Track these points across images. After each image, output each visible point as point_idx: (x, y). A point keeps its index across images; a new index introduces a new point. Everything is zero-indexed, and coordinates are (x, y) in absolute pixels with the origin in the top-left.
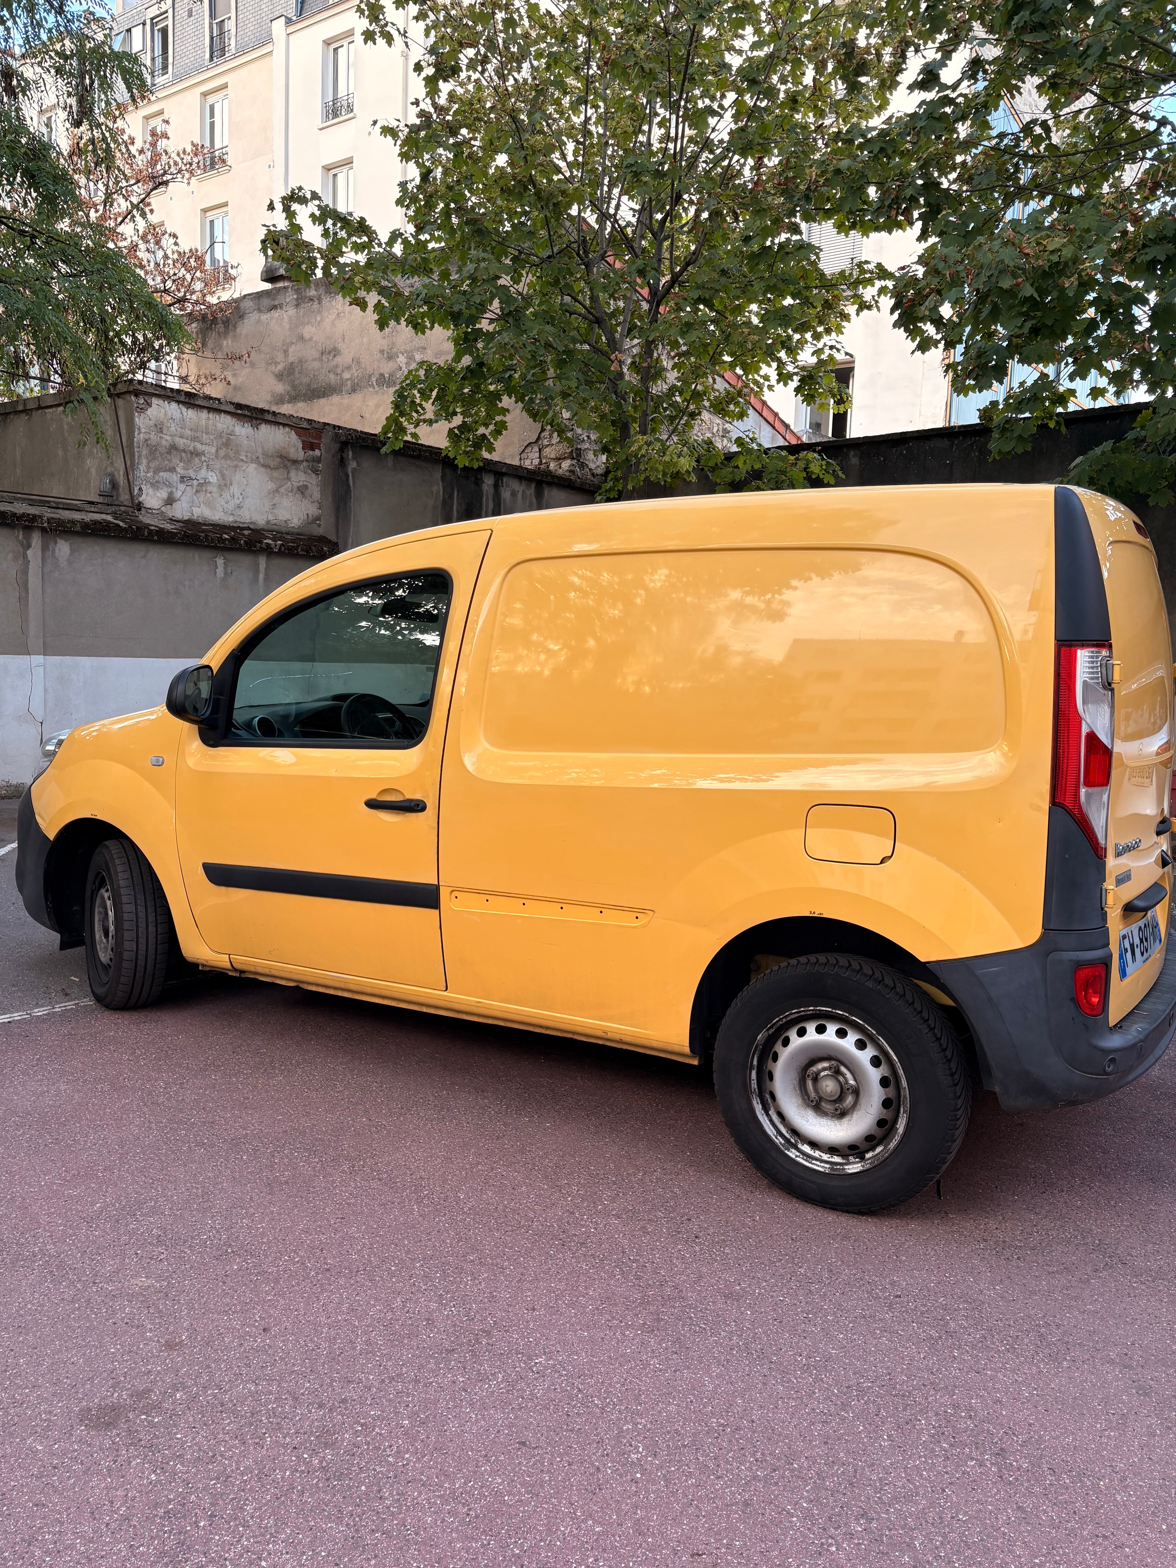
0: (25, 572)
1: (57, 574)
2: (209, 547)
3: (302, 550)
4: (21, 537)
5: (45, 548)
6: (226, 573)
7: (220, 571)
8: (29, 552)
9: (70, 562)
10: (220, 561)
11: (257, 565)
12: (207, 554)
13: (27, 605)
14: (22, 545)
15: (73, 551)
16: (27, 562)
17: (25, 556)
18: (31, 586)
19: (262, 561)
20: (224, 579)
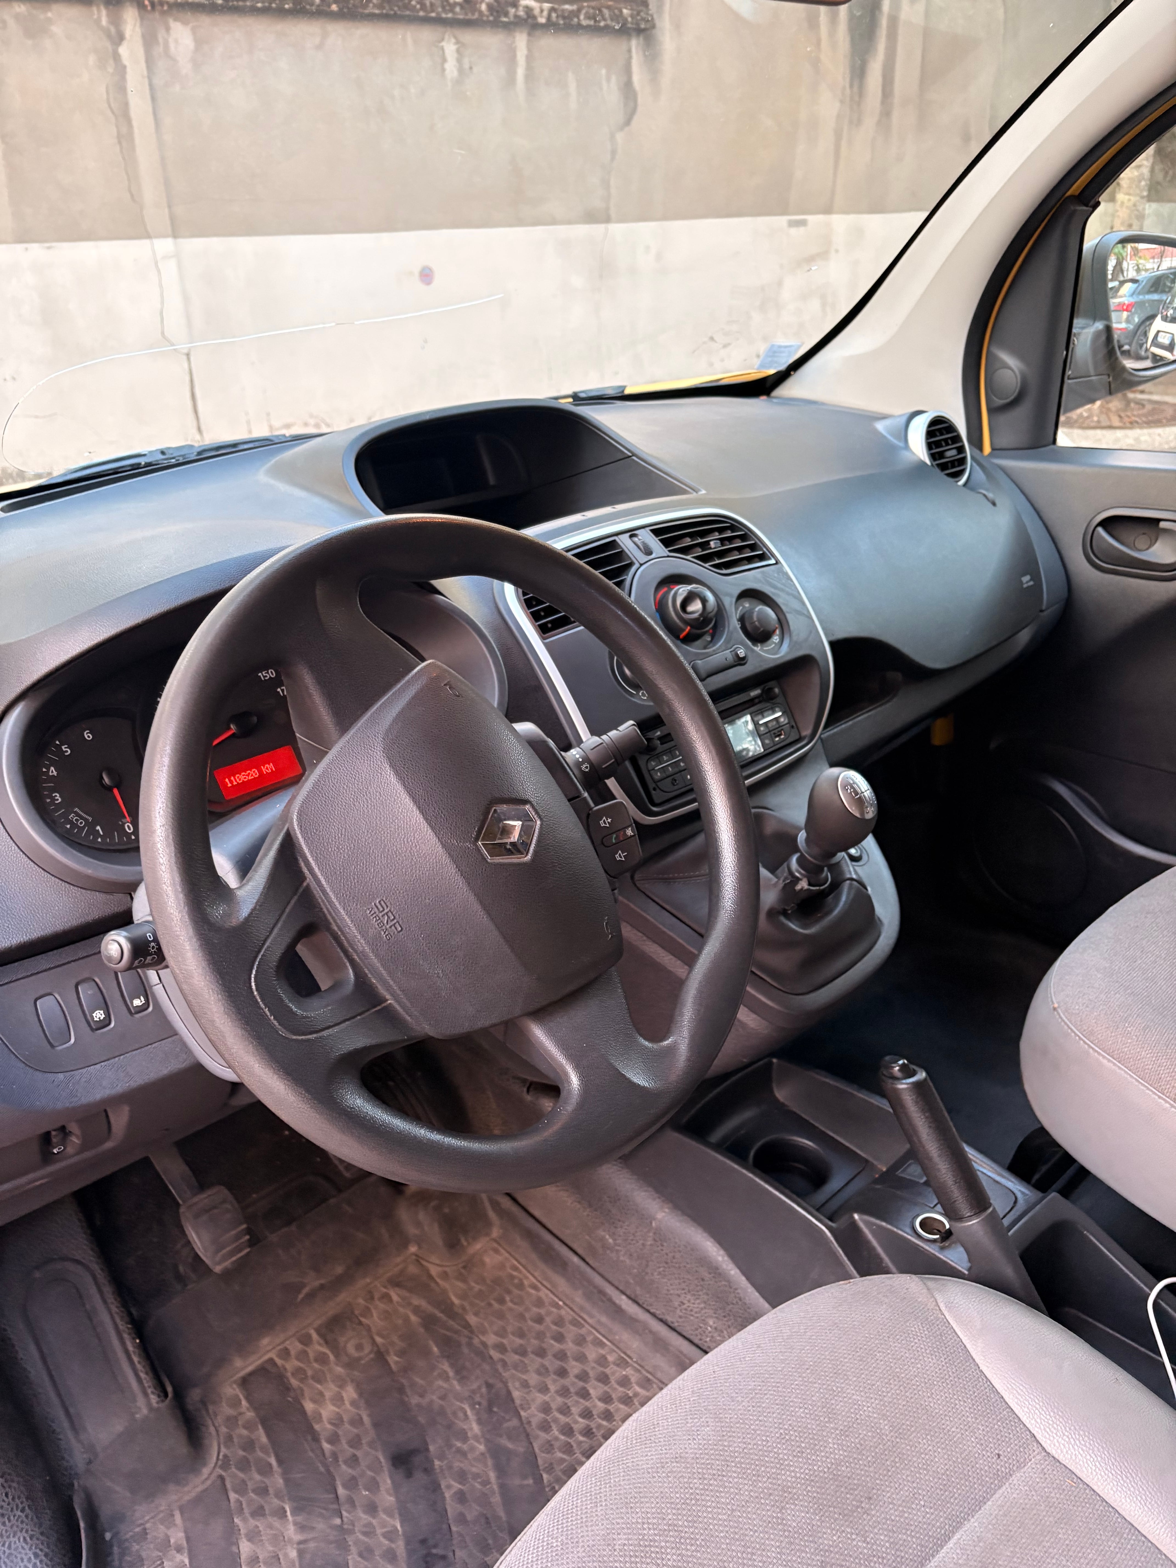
0: (121, 88)
1: (177, 88)
2: (426, 20)
3: (588, 17)
4: (104, 21)
5: (149, 41)
6: (461, 70)
7: (451, 66)
8: (123, 50)
9: (196, 65)
10: (450, 47)
11: (512, 52)
12: (427, 34)
13: (133, 148)
14: (109, 36)
15: (199, 42)
16: (121, 70)
17: (116, 57)
18: (134, 113)
19: (521, 40)
20: (459, 81)
